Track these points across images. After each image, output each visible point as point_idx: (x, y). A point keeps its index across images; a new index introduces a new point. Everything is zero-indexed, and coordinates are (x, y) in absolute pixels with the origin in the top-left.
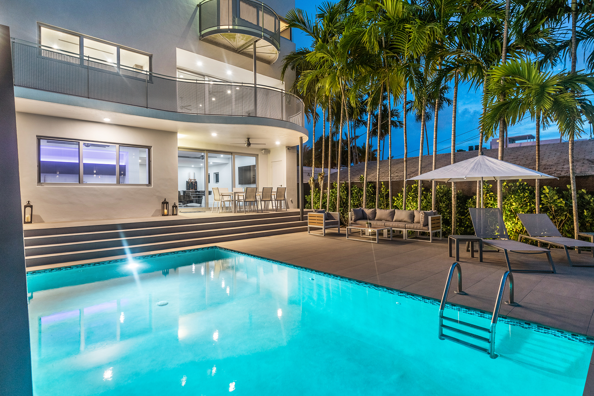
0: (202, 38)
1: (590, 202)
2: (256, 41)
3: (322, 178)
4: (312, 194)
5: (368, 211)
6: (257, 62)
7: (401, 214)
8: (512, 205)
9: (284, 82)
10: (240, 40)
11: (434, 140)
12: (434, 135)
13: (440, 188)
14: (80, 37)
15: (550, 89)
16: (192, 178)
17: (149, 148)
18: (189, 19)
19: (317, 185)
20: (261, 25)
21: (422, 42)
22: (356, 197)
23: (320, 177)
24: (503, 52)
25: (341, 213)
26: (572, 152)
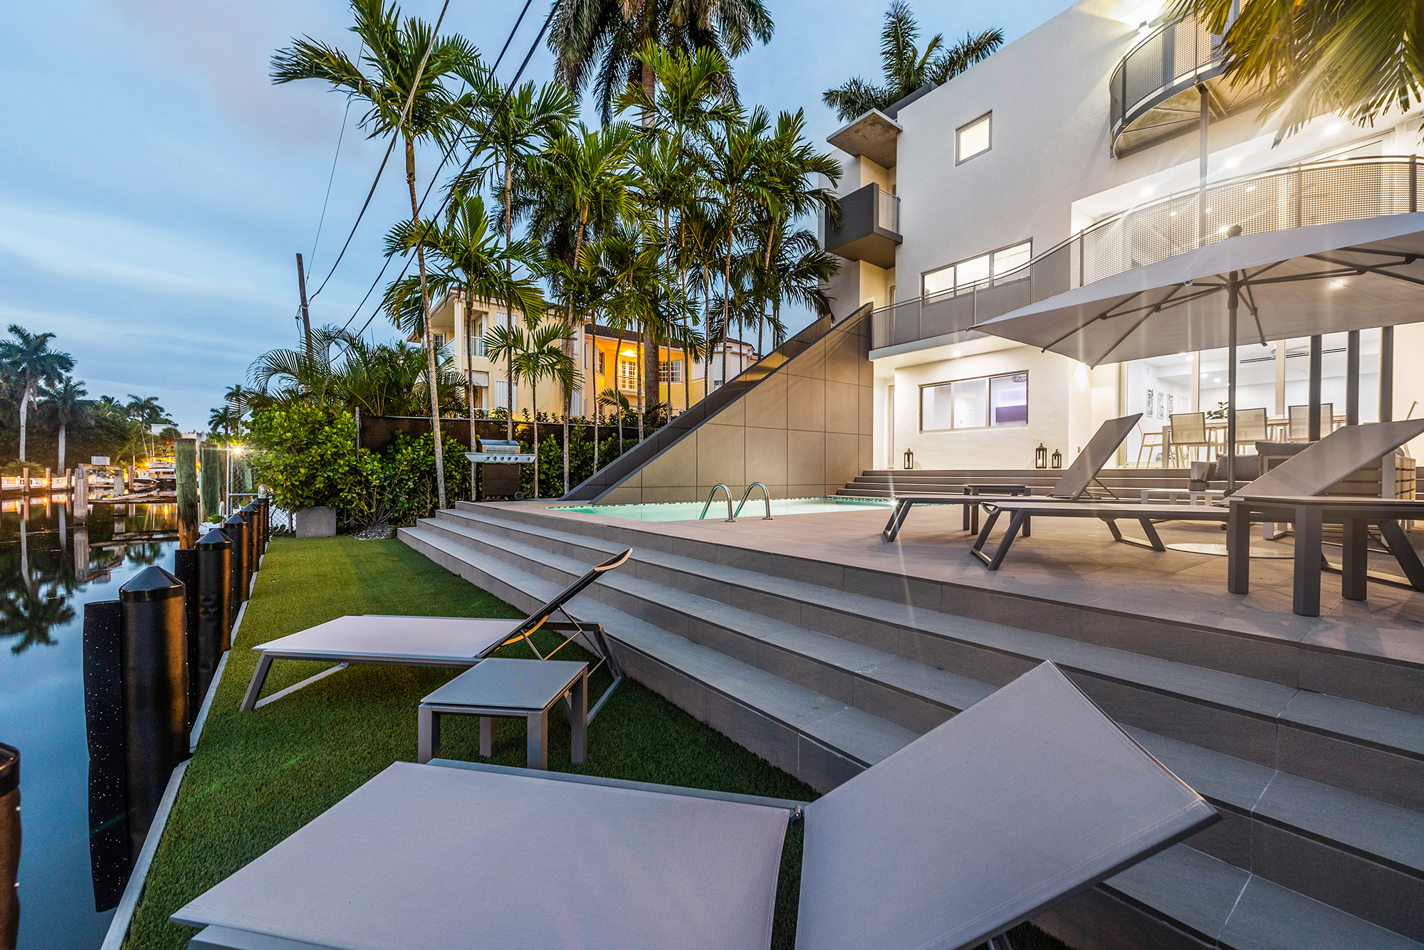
14: (954, 266)
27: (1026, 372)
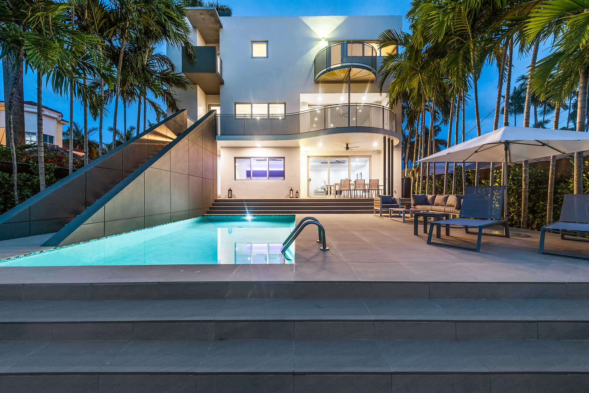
0: (316, 81)
2: (350, 71)
3: (417, 170)
6: (351, 84)
10: (340, 74)
14: (251, 104)
27: (284, 158)
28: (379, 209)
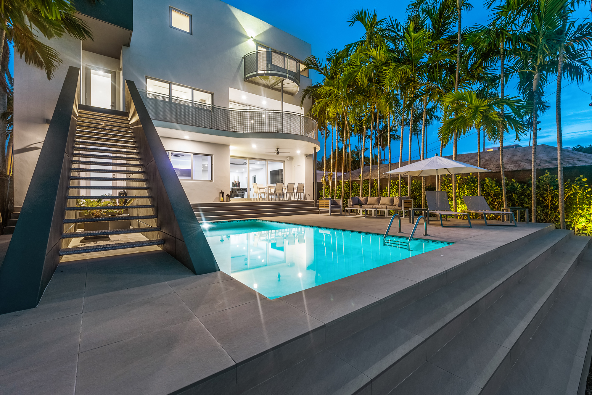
0: (247, 80)
1: (518, 188)
2: (283, 80)
3: (331, 177)
4: (324, 189)
5: (362, 199)
6: (284, 94)
7: (384, 200)
8: (464, 192)
9: (303, 108)
10: (272, 80)
11: (409, 147)
12: (410, 144)
13: (415, 182)
14: (169, 84)
15: (481, 109)
16: (236, 180)
17: (211, 156)
18: (237, 67)
19: (327, 183)
20: (286, 68)
21: (395, 79)
22: (356, 191)
23: (329, 177)
24: (456, 83)
25: (345, 203)
26: (502, 153)
28: (329, 209)
